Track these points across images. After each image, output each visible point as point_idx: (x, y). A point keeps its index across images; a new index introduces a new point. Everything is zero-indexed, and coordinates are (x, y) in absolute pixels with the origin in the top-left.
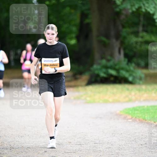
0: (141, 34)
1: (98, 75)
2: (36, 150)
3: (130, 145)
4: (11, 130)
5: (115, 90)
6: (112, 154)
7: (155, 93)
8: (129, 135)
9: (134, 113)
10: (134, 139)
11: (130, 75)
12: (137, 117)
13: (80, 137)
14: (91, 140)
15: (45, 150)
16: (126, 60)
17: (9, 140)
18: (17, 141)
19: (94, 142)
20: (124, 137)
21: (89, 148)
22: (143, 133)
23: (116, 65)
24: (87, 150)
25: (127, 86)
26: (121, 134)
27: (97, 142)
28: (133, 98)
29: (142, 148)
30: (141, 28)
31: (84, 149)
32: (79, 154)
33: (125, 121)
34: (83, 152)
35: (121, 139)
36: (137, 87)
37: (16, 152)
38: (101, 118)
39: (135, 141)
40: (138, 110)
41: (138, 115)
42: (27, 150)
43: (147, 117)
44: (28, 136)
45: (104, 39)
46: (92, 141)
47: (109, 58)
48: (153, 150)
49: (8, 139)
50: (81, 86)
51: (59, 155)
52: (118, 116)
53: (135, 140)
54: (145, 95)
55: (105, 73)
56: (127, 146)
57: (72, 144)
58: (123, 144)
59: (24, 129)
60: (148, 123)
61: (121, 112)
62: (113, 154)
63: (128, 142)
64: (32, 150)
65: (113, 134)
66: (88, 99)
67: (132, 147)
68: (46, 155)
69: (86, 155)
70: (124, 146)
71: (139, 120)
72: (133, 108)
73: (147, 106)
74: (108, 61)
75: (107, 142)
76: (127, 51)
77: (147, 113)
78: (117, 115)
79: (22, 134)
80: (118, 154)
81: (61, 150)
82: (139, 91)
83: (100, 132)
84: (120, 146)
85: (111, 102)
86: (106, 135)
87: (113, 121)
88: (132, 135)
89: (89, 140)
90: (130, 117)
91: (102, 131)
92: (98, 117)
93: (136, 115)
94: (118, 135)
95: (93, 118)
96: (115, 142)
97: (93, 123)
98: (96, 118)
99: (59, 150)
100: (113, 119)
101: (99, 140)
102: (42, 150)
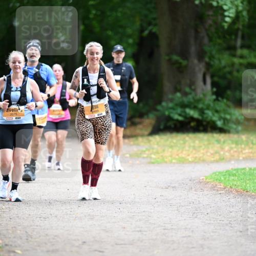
1: (169, 118)
2: (69, 240)
6: (192, 246)
8: (220, 215)
10: (228, 222)
13: (140, 219)
14: (159, 223)
19: (162, 228)
20: (212, 219)
21: (154, 237)
23: (199, 101)
25: (216, 136)
26: (207, 214)
27: (169, 226)
28: (227, 155)
29: (240, 236)
32: (139, 247)
33: (214, 192)
34: (145, 243)
35: (207, 222)
36: (234, 137)
38: (173, 187)
39: (230, 225)
40: (234, 175)
41: (235, 183)
43: (250, 186)
46: (159, 226)
47: (187, 90)
49: (23, 223)
50: (142, 136)
52: (202, 184)
53: (230, 223)
55: (180, 115)
56: (217, 234)
57: (127, 231)
58: (210, 230)
60: (251, 196)
61: (206, 178)
62: (195, 246)
66: (153, 156)
70: (212, 234)
71: (237, 192)
72: (226, 172)
73: (250, 169)
74: (185, 94)
75: (184, 227)
76: (216, 79)
77: (250, 179)
78: (200, 182)
80: (202, 246)
82: (237, 144)
83: (172, 210)
84: (205, 233)
85: (190, 162)
86: (183, 215)
87: (195, 192)
88: (225, 216)
89: (154, 224)
90: (222, 187)
91: (176, 209)
92: (169, 186)
93: (231, 184)
94: (203, 216)
95: (162, 188)
96: (197, 228)
97: (161, 196)
98: (167, 188)
99: (106, 240)
100: (193, 189)
101: (171, 225)
102: (79, 240)
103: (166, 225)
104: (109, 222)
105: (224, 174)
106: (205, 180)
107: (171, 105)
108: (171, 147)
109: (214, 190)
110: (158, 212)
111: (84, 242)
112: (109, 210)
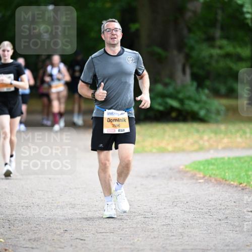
0: (218, 42)
2: (51, 228)
3: (201, 220)
4: (10, 197)
5: (177, 132)
6: (172, 234)
7: (241, 136)
8: (199, 204)
9: (208, 169)
10: (207, 210)
11: (201, 108)
12: (213, 176)
14: (139, 212)
15: (66, 229)
16: (195, 84)
17: (6, 213)
18: (19, 215)
19: (143, 216)
20: (191, 207)
21: (134, 226)
22: (222, 200)
24: (133, 228)
25: (196, 126)
26: (187, 202)
27: (149, 215)
28: (206, 144)
29: (220, 224)
30: (218, 33)
31: (128, 227)
32: (120, 235)
33: (194, 181)
34: (126, 231)
35: (186, 210)
36: (213, 126)
37: (18, 231)
38: (154, 176)
39: (209, 214)
40: (213, 164)
41: (214, 172)
42: (36, 229)
43: (228, 175)
44: (38, 206)
45: (158, 50)
46: (140, 214)
47: (167, 80)
48: (238, 229)
51: (87, 237)
52: (182, 173)
54: (226, 140)
55: (160, 104)
56: (196, 222)
58: (190, 219)
59: (31, 195)
60: (230, 185)
61: (186, 167)
62: (174, 234)
63: (198, 216)
64: (45, 229)
65: (174, 202)
67: (204, 223)
68: (66, 237)
69: (130, 236)
70: (191, 222)
71: (216, 180)
72: (206, 161)
73: (229, 158)
74: (166, 85)
75: (164, 216)
76: (195, 70)
77: (228, 169)
78: (180, 171)
79: (27, 202)
80: (181, 234)
81: (91, 229)
82: (216, 133)
83: (152, 199)
84: (185, 221)
85: (170, 152)
86: (163, 204)
87: (175, 181)
88: (205, 205)
89: (135, 212)
90: (202, 176)
91: (157, 198)
92: (149, 175)
93: (210, 173)
94: (182, 204)
95: (143, 177)
96: (177, 216)
97: (142, 185)
98: (147, 177)
99: (87, 228)
100: (173, 178)
101: (151, 213)
102: (60, 228)
103: (146, 214)
104: (90, 211)
105: (203, 163)
106: (184, 169)
108: (151, 136)
109: (194, 179)
110: (139, 200)
111: (66, 231)
112: (91, 199)
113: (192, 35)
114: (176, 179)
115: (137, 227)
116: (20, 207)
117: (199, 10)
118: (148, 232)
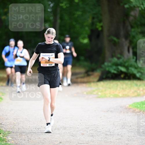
1: (109, 72)
2: (52, 141)
3: (138, 136)
5: (124, 86)
8: (137, 127)
9: (142, 107)
11: (138, 72)
13: (92, 129)
15: (60, 141)
16: (135, 58)
17: (26, 132)
18: (34, 133)
19: (105, 134)
20: (133, 129)
23: (125, 63)
24: (99, 141)
25: (135, 82)
26: (130, 126)
27: (109, 133)
28: (142, 93)
31: (96, 140)
33: (134, 114)
34: (95, 142)
35: (130, 131)
37: (33, 143)
38: (111, 111)
42: (43, 141)
46: (103, 133)
47: (119, 56)
50: (94, 82)
52: (127, 109)
55: (115, 70)
56: (136, 138)
57: (85, 136)
58: (132, 135)
59: (41, 122)
62: (123, 144)
64: (48, 141)
65: (123, 126)
66: (100, 94)
67: (140, 138)
70: (133, 138)
72: (141, 102)
75: (117, 134)
76: (135, 50)
78: (126, 108)
79: (38, 126)
81: (75, 141)
83: (110, 124)
84: (129, 137)
85: (120, 97)
86: (116, 127)
87: (123, 114)
89: (100, 132)
90: (139, 111)
91: (113, 123)
92: (109, 111)
93: (144, 109)
94: (128, 127)
95: (105, 112)
96: (125, 134)
97: (104, 116)
98: (107, 112)
99: (73, 141)
100: (122, 112)
101: (110, 132)
102: (57, 141)
103: (107, 133)
104: (75, 131)
105: (140, 103)
106: (129, 107)
107: (110, 64)
108: (110, 88)
109: (134, 113)
110: (102, 125)
111: (61, 142)
112: (75, 124)
113: (133, 30)
114: (124, 113)
115: (101, 140)
116: (34, 129)
117: (137, 15)
118: (108, 143)
